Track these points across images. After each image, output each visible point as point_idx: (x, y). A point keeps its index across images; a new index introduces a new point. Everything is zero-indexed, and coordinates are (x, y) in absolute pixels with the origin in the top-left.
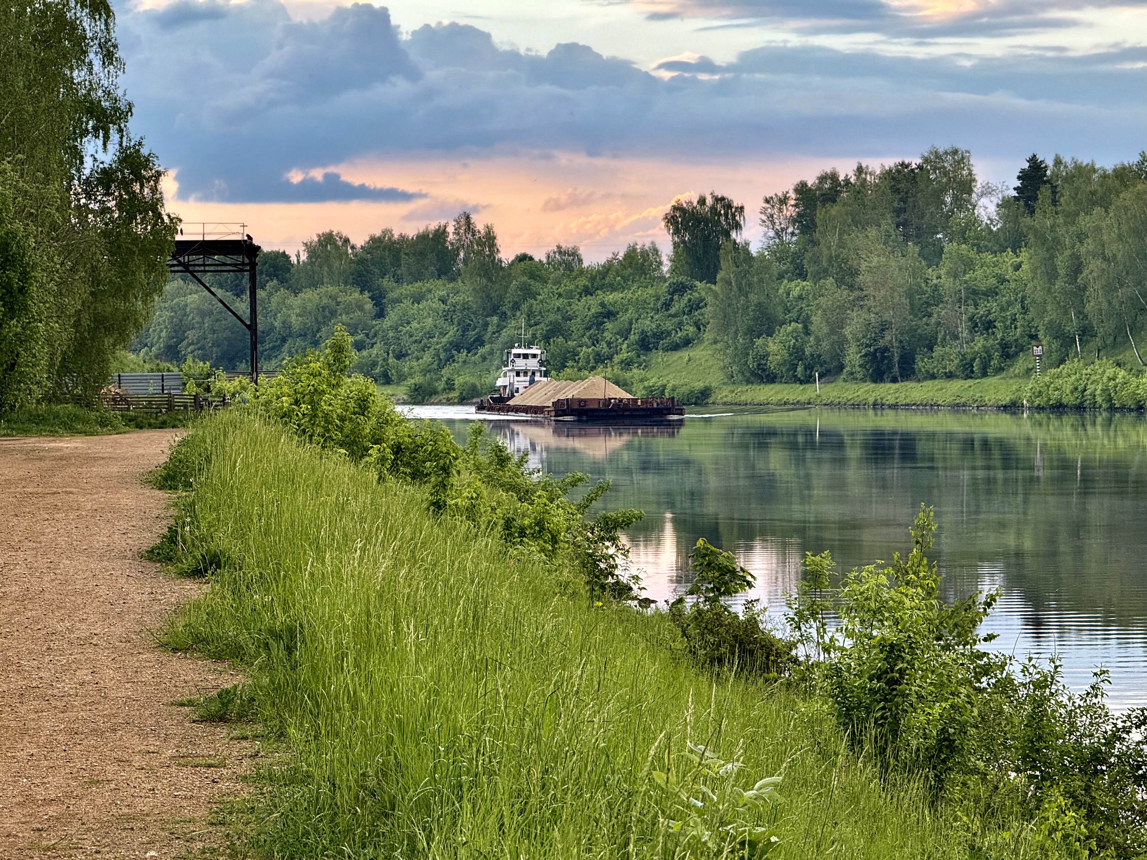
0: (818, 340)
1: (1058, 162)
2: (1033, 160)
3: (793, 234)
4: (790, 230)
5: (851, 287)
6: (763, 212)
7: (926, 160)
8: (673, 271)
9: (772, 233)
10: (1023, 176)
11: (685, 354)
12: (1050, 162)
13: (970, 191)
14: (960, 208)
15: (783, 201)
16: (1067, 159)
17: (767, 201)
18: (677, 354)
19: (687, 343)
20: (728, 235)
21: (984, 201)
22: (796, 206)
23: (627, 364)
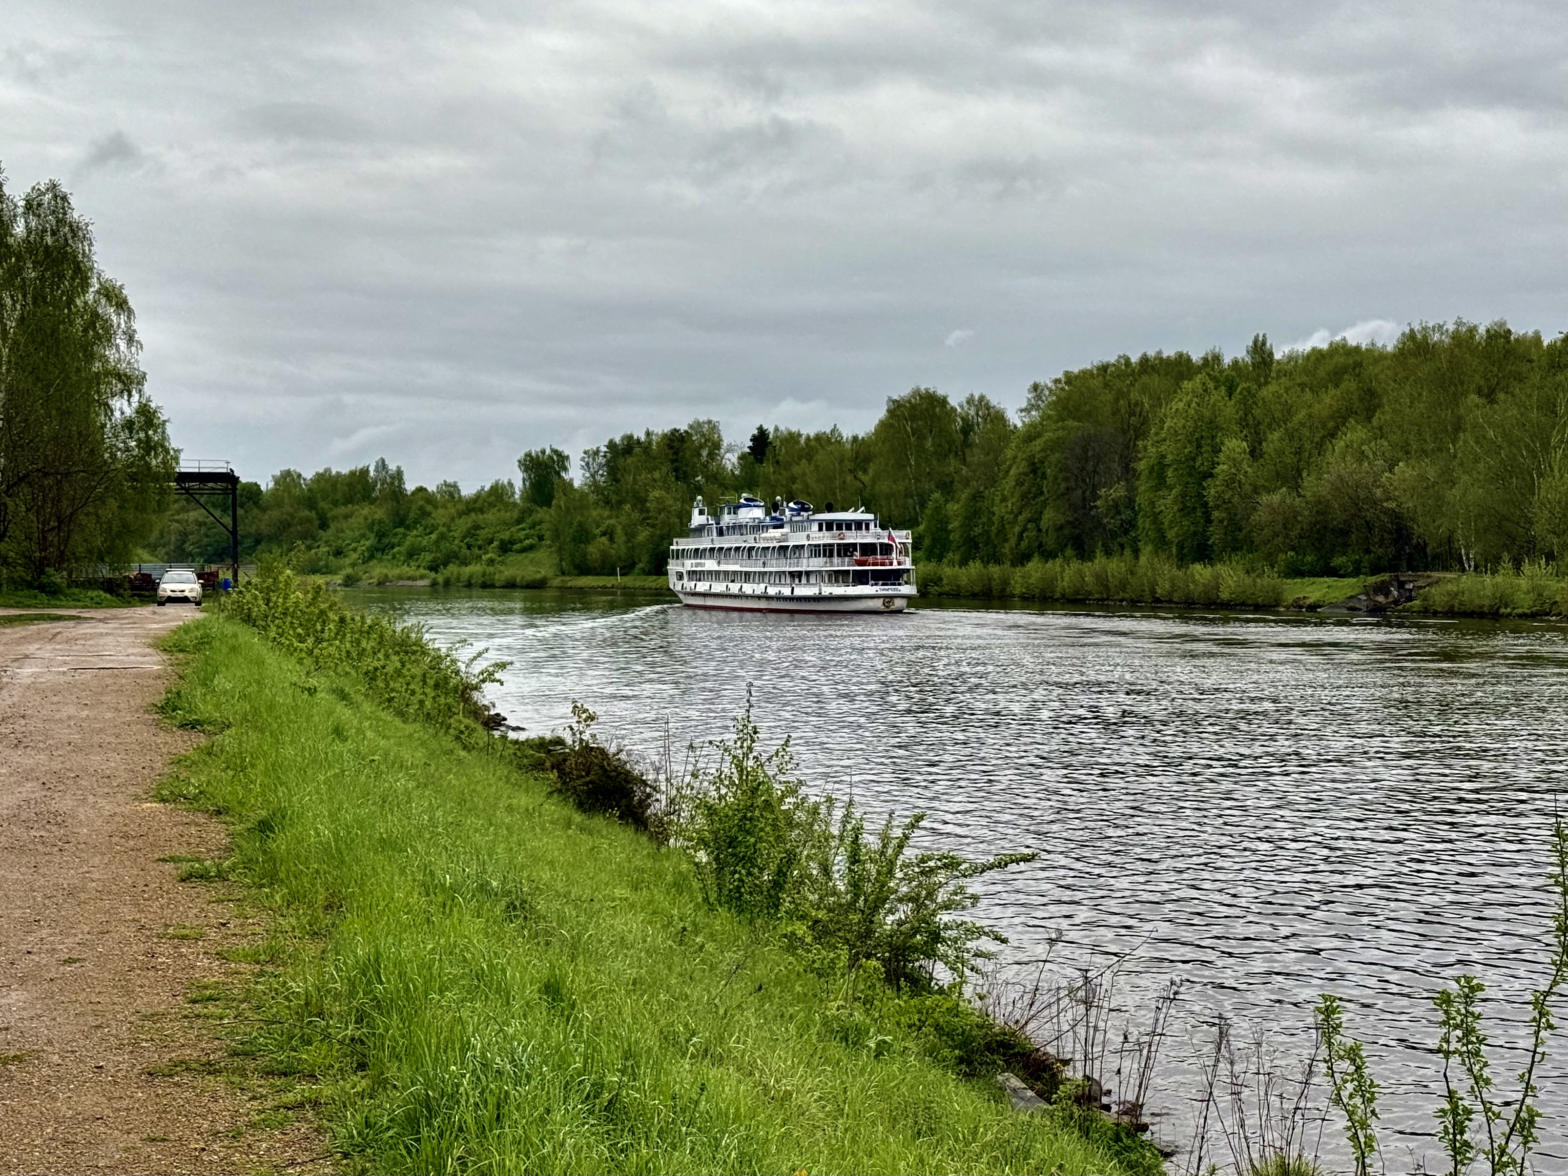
0: (619, 547)
1: (777, 429)
2: (761, 429)
3: (602, 475)
4: (601, 472)
5: (641, 511)
6: (583, 459)
7: (691, 427)
8: (522, 498)
9: (588, 475)
10: (754, 439)
12: (771, 430)
13: (719, 448)
14: (713, 459)
15: (597, 453)
16: (782, 428)
17: (585, 453)
18: (525, 556)
19: (531, 548)
20: (558, 474)
21: (728, 455)
22: (605, 456)
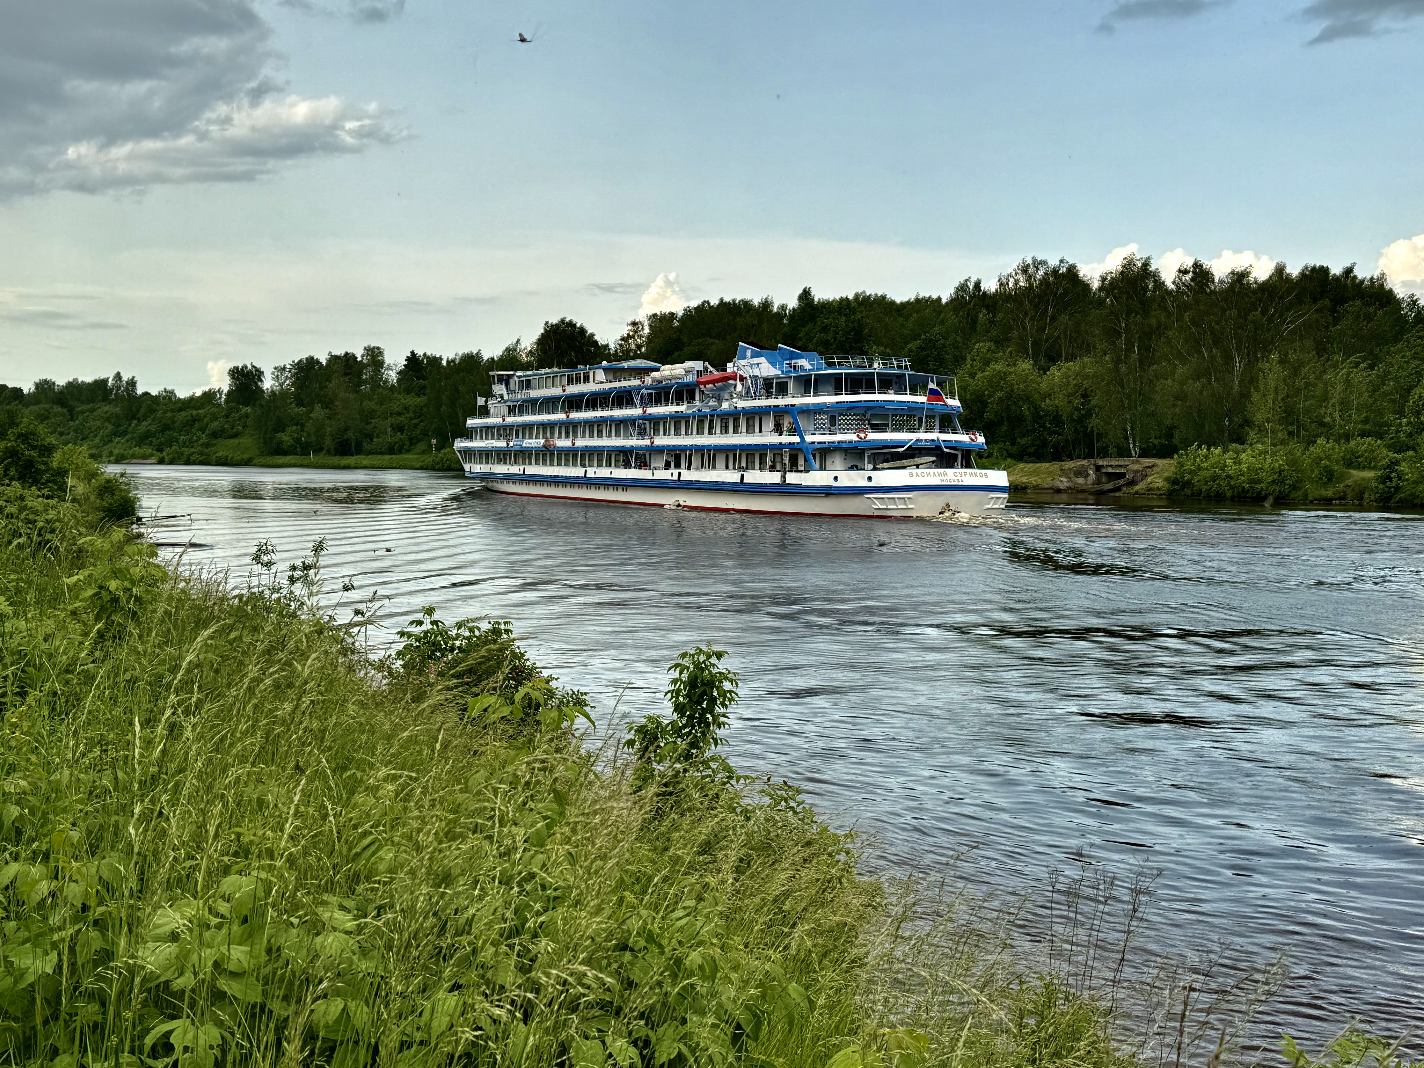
0: (309, 435)
1: (424, 354)
2: (412, 353)
3: (288, 385)
4: (287, 382)
5: (330, 409)
6: (273, 373)
9: (277, 384)
10: (408, 359)
11: (236, 441)
12: (420, 354)
13: (382, 366)
14: (377, 375)
15: (284, 369)
16: (428, 354)
17: (275, 369)
18: (232, 441)
19: (236, 435)
20: (256, 384)
21: (389, 371)
22: (290, 371)
23: (207, 445)
